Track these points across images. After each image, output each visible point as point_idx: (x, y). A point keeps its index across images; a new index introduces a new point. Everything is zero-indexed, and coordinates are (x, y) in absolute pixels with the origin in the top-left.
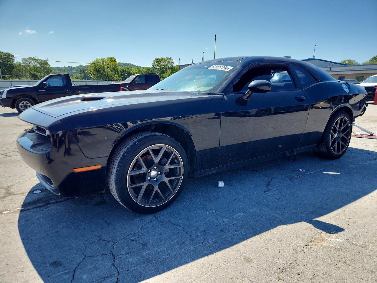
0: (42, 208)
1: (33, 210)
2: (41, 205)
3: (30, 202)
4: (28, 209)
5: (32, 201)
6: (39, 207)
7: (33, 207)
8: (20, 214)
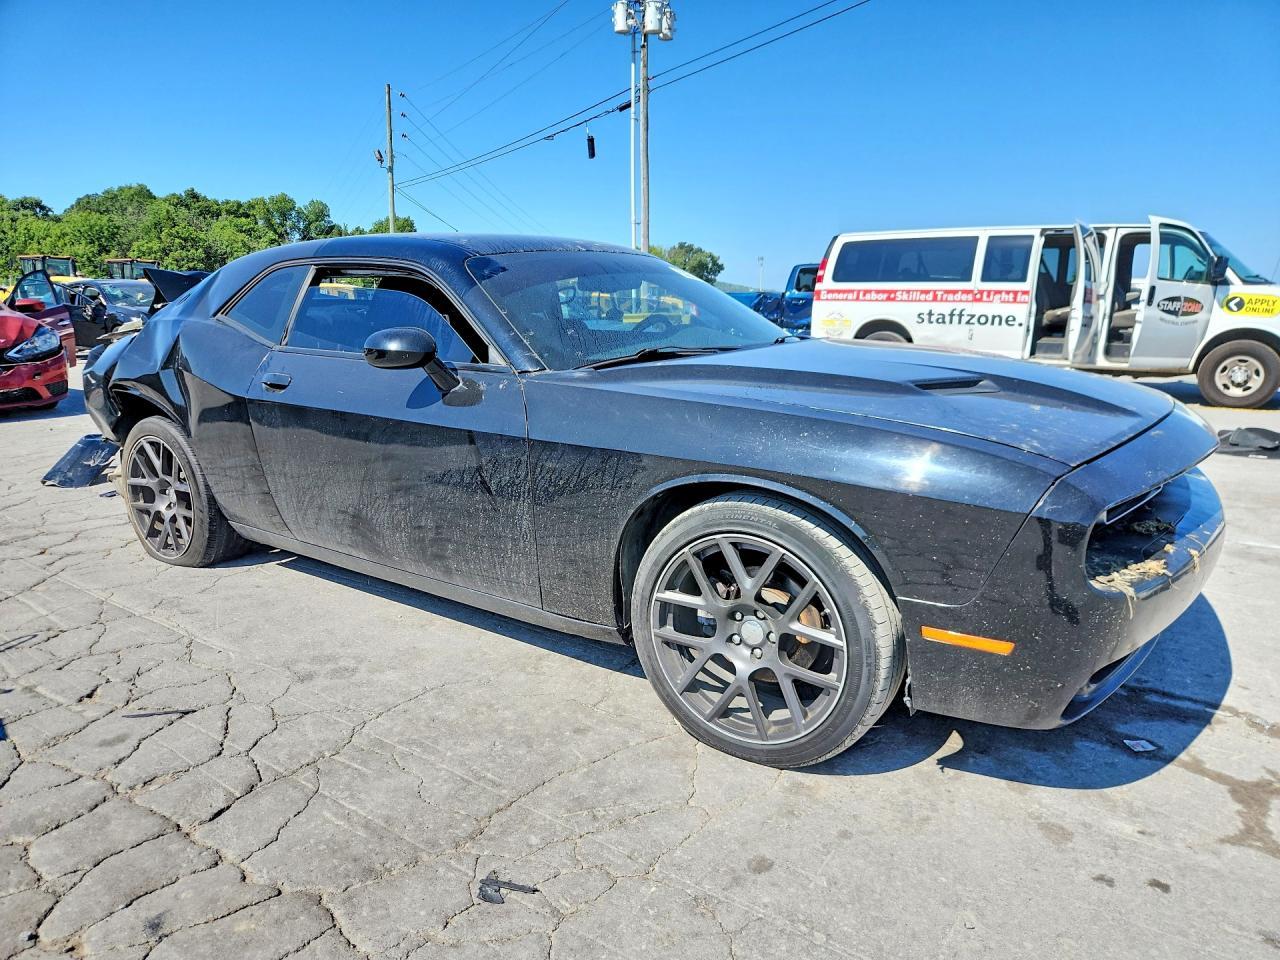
0: (1159, 686)
1: (1186, 693)
2: (1154, 698)
3: (1183, 721)
4: (1195, 701)
5: (1175, 723)
6: (1165, 694)
7: (1179, 703)
8: (1222, 698)
